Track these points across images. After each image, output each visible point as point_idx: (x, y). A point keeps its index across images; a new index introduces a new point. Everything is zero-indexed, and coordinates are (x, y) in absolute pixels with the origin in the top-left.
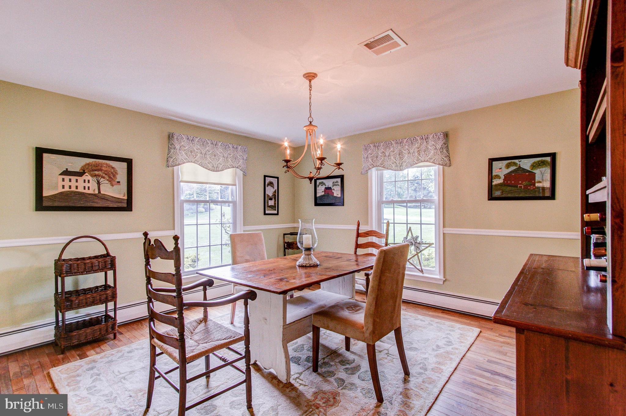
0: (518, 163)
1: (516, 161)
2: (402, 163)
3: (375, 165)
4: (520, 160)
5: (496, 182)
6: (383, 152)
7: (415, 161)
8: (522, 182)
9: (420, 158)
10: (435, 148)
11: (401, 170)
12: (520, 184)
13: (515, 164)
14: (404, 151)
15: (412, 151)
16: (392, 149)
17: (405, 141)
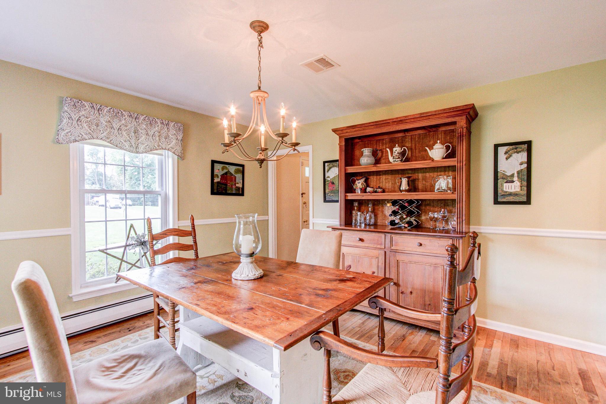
0: (228, 167)
1: (227, 166)
2: (138, 145)
3: (95, 136)
4: (229, 166)
5: (216, 180)
6: (109, 122)
7: (156, 146)
8: (230, 182)
9: (160, 144)
10: (176, 138)
11: (137, 153)
12: (229, 183)
13: (227, 168)
14: (140, 130)
15: (151, 133)
16: (123, 122)
17: (142, 118)
